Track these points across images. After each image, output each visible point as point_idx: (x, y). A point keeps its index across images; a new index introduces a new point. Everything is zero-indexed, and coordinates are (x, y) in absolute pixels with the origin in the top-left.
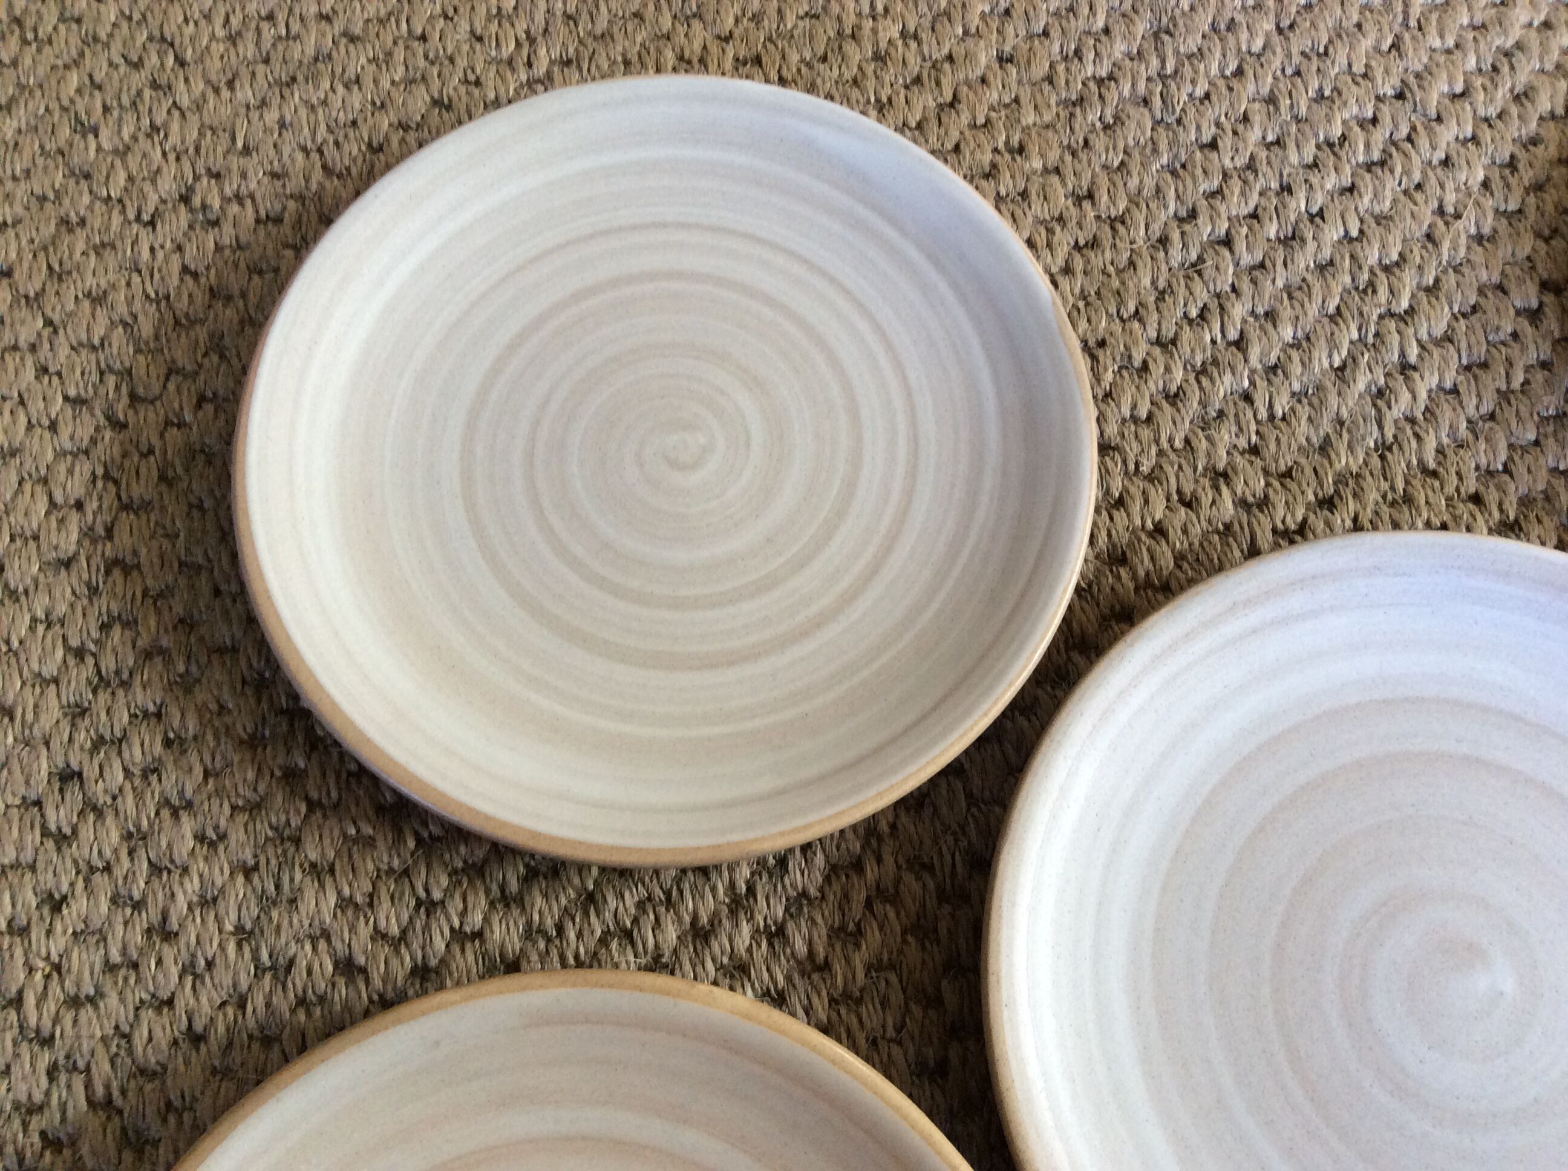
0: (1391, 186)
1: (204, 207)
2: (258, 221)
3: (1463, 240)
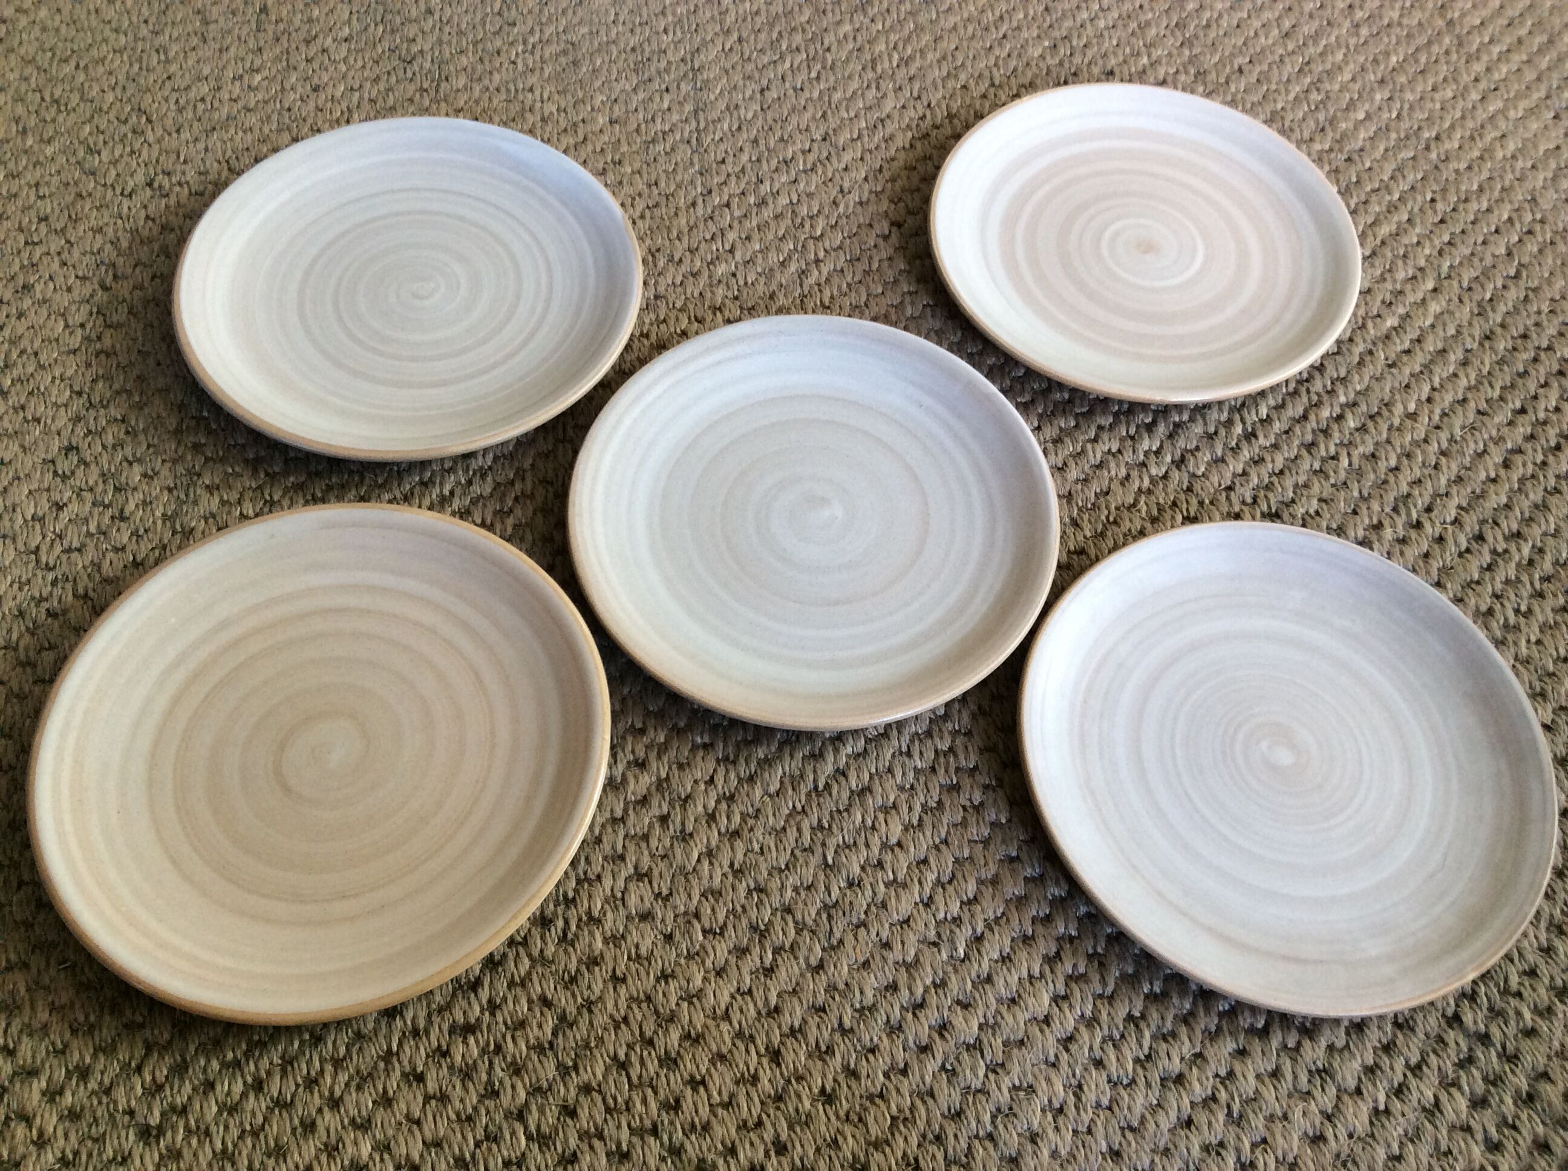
0: (815, 179)
1: (160, 187)
2: (190, 194)
3: (852, 203)
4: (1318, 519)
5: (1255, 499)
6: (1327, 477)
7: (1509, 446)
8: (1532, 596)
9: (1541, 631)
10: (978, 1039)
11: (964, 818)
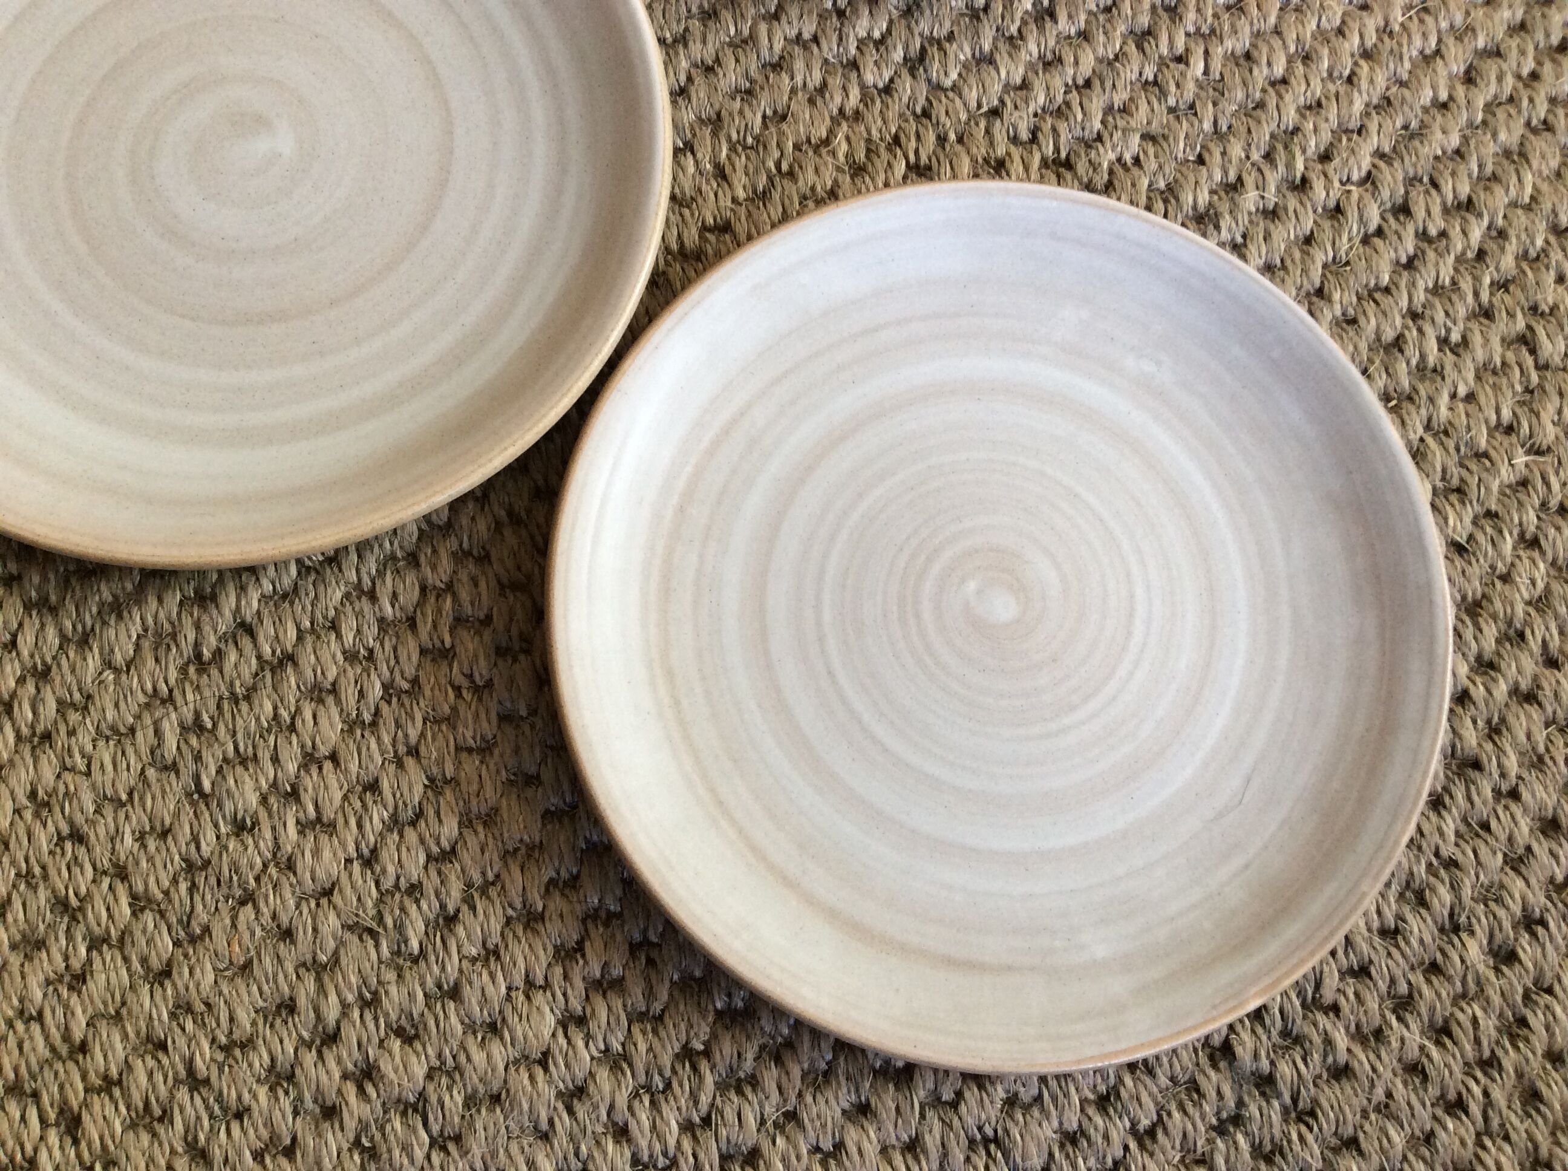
4: (1135, 171)
5: (1034, 132)
6: (1163, 94)
7: (1481, 43)
8: (1472, 316)
9: (1478, 378)
10: (422, 1095)
11: (454, 709)
